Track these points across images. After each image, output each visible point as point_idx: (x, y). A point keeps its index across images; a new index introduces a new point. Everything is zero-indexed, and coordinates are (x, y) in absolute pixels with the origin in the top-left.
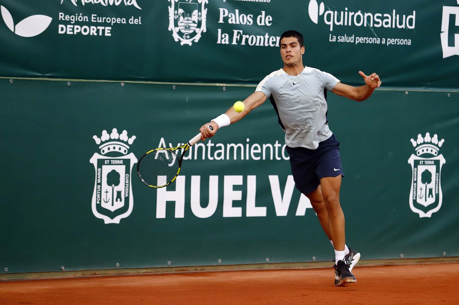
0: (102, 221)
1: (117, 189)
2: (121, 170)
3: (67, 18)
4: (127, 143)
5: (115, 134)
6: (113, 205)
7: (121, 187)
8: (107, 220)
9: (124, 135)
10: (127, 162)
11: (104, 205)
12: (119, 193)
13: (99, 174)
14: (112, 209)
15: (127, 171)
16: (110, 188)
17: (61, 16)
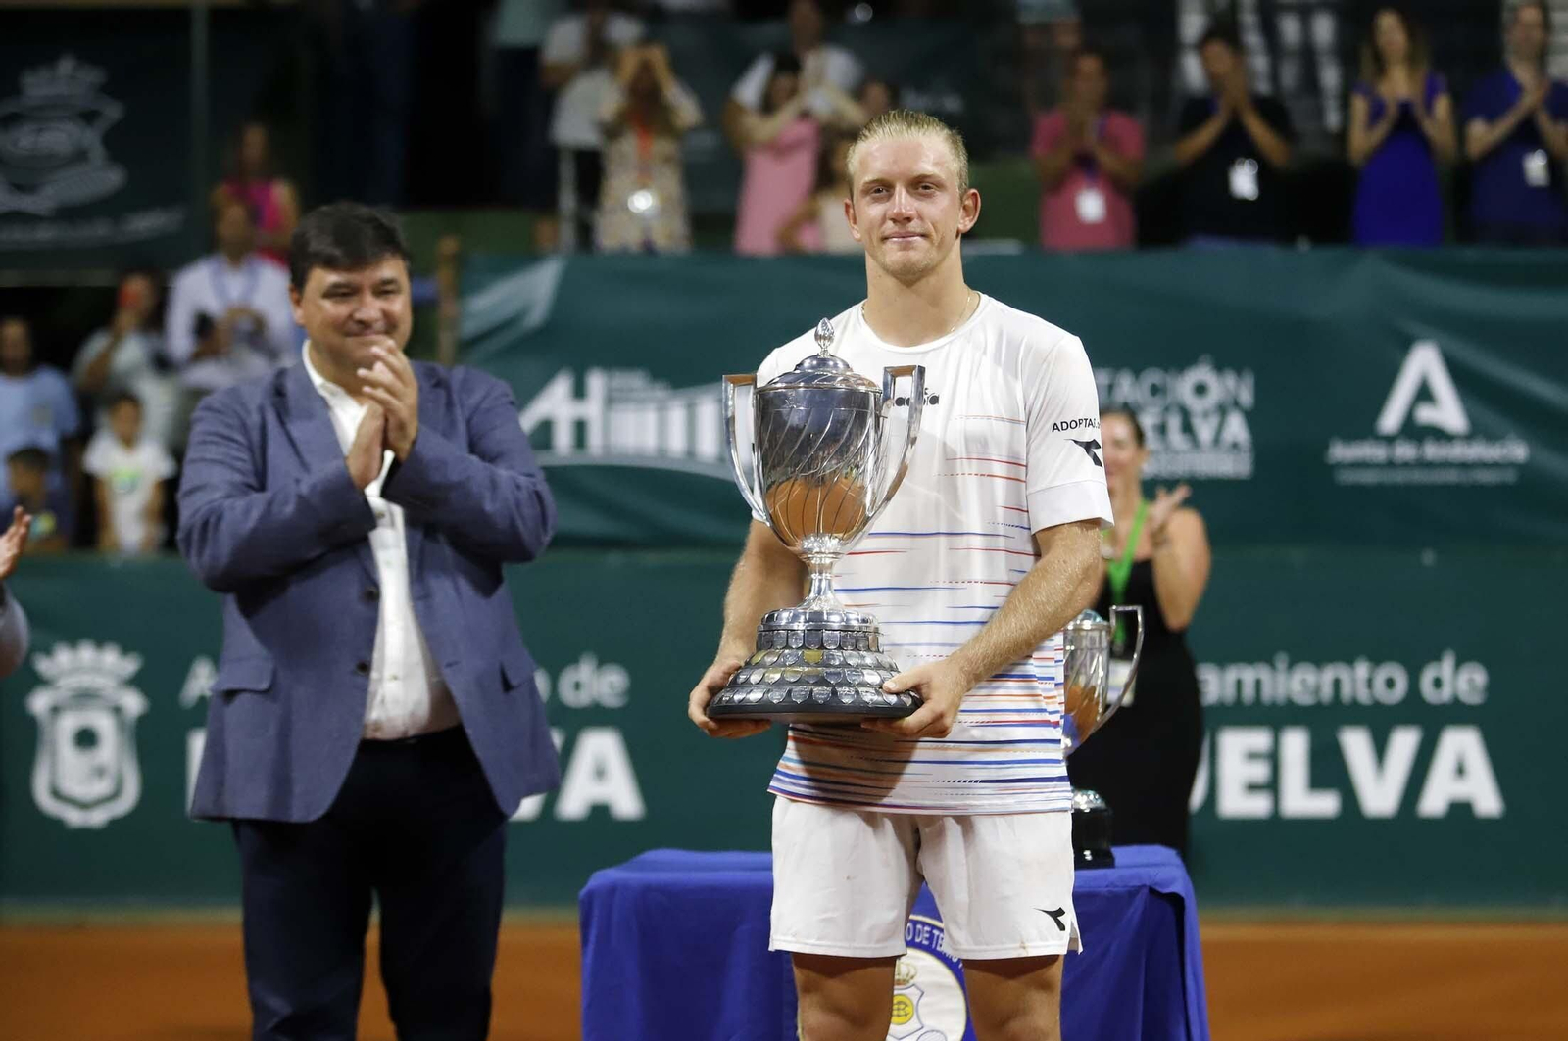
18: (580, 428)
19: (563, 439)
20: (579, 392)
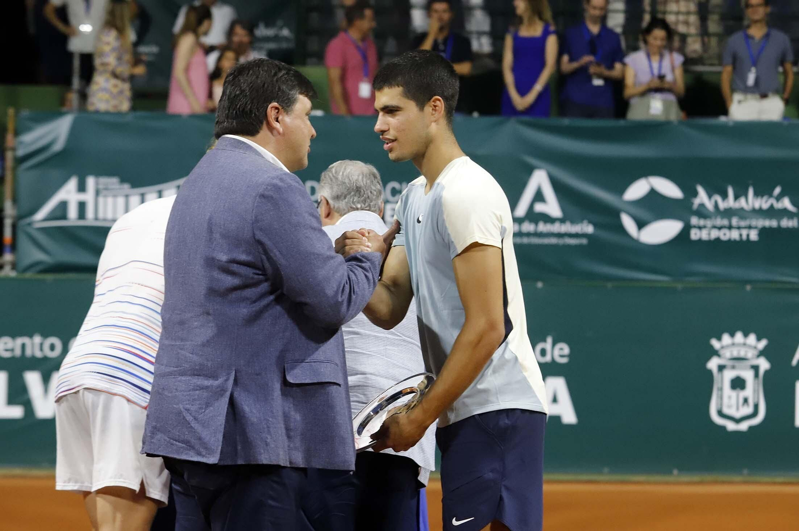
0: (723, 428)
1: (743, 394)
2: (748, 375)
3: (702, 222)
4: (755, 348)
5: (739, 336)
6: (738, 409)
7: (749, 392)
8: (731, 426)
9: (752, 338)
10: (756, 368)
11: (726, 411)
12: (746, 401)
13: (720, 380)
14: (738, 415)
15: (756, 375)
16: (734, 394)
17: (694, 221)
18: (82, 206)
19: (73, 212)
20: (82, 188)
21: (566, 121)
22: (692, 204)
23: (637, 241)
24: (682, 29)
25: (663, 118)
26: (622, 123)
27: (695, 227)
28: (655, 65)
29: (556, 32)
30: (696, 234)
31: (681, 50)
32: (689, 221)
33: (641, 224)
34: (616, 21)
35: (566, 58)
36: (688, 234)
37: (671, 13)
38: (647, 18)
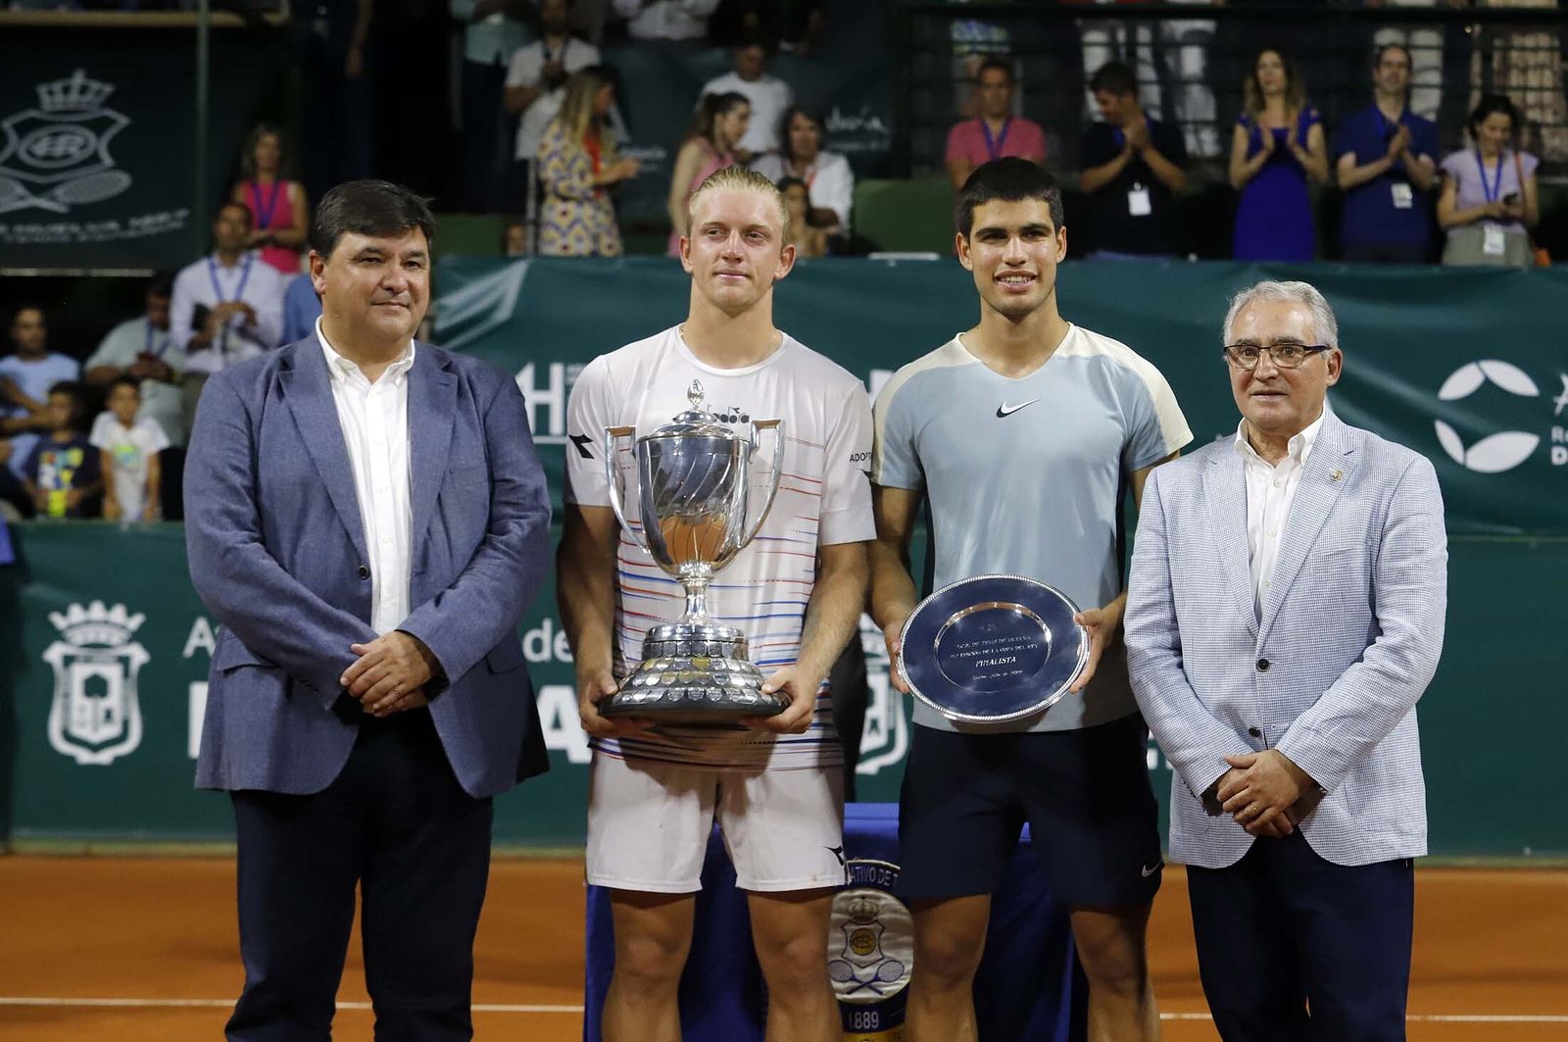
17: (1558, 434)
21: (1343, 269)
22: (1556, 404)
23: (1463, 468)
24: (1533, 115)
25: (1501, 263)
26: (1435, 270)
27: (1558, 444)
28: (1491, 173)
29: (1322, 120)
30: (1560, 456)
31: (1535, 148)
32: (1550, 434)
33: (1469, 440)
34: (1427, 102)
35: (1348, 160)
36: (1549, 456)
37: (1512, 89)
38: (1476, 97)
